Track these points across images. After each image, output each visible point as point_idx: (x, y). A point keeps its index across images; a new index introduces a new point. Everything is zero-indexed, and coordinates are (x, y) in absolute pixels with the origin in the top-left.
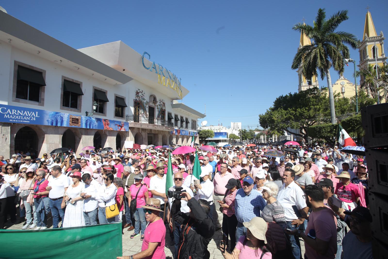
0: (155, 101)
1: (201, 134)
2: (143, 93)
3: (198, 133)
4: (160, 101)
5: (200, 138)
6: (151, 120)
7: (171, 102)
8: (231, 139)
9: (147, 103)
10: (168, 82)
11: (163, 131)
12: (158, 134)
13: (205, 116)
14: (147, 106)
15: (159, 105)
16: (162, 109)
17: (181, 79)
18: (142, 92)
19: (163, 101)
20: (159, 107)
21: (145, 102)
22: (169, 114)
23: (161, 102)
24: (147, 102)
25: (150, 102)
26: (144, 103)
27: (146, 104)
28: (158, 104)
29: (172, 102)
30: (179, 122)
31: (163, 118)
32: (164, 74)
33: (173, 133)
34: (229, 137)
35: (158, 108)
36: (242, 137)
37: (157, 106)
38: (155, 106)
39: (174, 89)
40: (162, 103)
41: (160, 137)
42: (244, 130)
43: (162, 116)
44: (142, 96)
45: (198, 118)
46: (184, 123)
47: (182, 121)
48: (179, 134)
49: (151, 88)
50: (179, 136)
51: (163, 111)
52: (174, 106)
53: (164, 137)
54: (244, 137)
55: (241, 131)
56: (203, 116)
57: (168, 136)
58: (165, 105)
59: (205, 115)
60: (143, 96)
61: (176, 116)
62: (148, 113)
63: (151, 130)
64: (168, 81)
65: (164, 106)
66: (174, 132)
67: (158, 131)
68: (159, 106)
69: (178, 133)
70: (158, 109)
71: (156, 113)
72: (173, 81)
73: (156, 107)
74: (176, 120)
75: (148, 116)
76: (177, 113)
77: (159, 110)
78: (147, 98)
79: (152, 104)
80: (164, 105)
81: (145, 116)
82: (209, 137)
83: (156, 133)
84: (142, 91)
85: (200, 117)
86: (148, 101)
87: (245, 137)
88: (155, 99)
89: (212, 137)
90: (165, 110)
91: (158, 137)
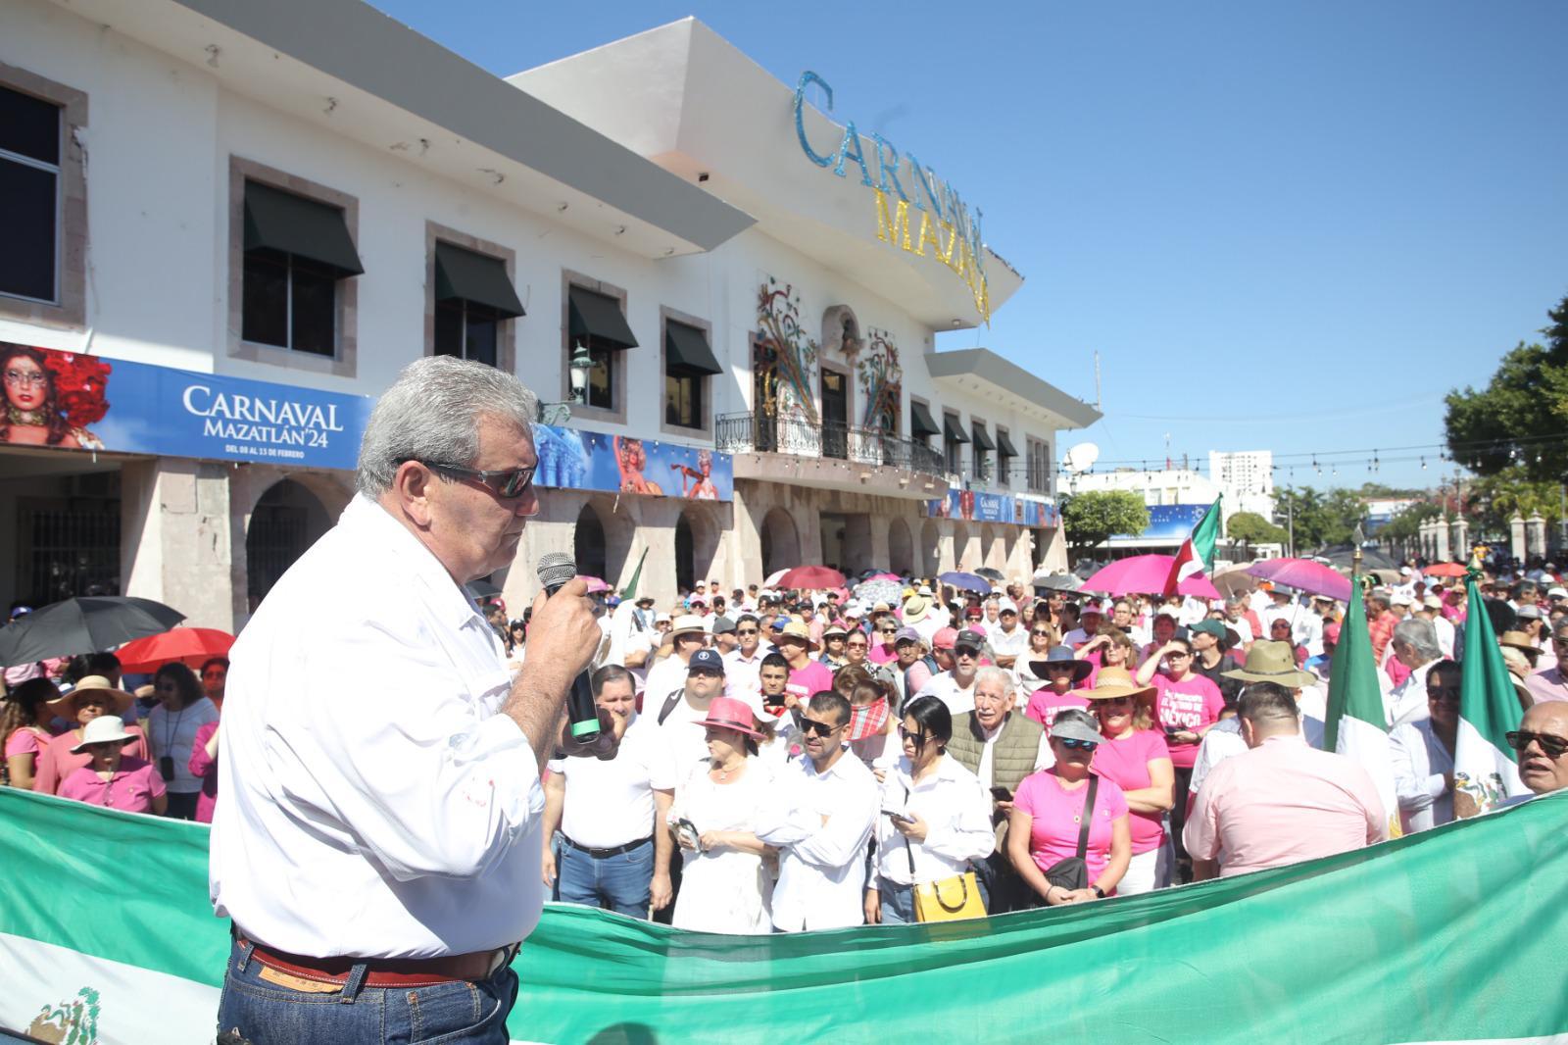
0: (849, 342)
1: (1077, 517)
2: (792, 299)
3: (1063, 510)
4: (874, 339)
5: (1069, 536)
6: (833, 443)
7: (926, 341)
8: (1239, 544)
9: (814, 350)
10: (923, 231)
11: (891, 499)
12: (866, 516)
13: (1099, 415)
14: (814, 367)
15: (871, 360)
16: (882, 380)
17: (980, 215)
18: (784, 291)
19: (886, 340)
20: (869, 370)
21: (803, 343)
22: (919, 409)
23: (877, 344)
24: (813, 345)
25: (826, 342)
26: (798, 349)
27: (806, 356)
28: (865, 353)
29: (929, 341)
30: (966, 451)
31: (891, 426)
32: (903, 188)
33: (940, 509)
34: (1225, 531)
35: (863, 379)
36: (1295, 532)
37: (861, 366)
38: (852, 364)
39: (956, 270)
40: (882, 350)
41: (880, 528)
42: (1301, 494)
43: (884, 419)
44: (787, 316)
45: (1061, 427)
46: (992, 456)
47: (980, 447)
48: (970, 513)
49: (831, 270)
50: (969, 527)
51: (890, 394)
52: (940, 365)
53: (897, 529)
54: (1303, 534)
55: (1284, 496)
56: (1084, 415)
57: (916, 526)
58: (900, 360)
59: (1095, 408)
60: (792, 314)
61: (951, 418)
62: (818, 404)
63: (835, 494)
64: (924, 224)
65: (895, 364)
66: (947, 504)
67: (868, 497)
68: (868, 364)
69: (964, 512)
70: (866, 382)
71: (858, 403)
72: (949, 225)
73: (856, 373)
74: (953, 441)
75: (820, 415)
76: (954, 405)
77: (870, 385)
78: (810, 326)
79: (834, 357)
80: (895, 360)
81: (803, 419)
82: (1124, 531)
83: (860, 509)
84: (789, 287)
85: (1072, 423)
86: (818, 341)
87: (1308, 532)
88: (849, 325)
89: (1135, 533)
90: (897, 386)
91: (870, 534)
